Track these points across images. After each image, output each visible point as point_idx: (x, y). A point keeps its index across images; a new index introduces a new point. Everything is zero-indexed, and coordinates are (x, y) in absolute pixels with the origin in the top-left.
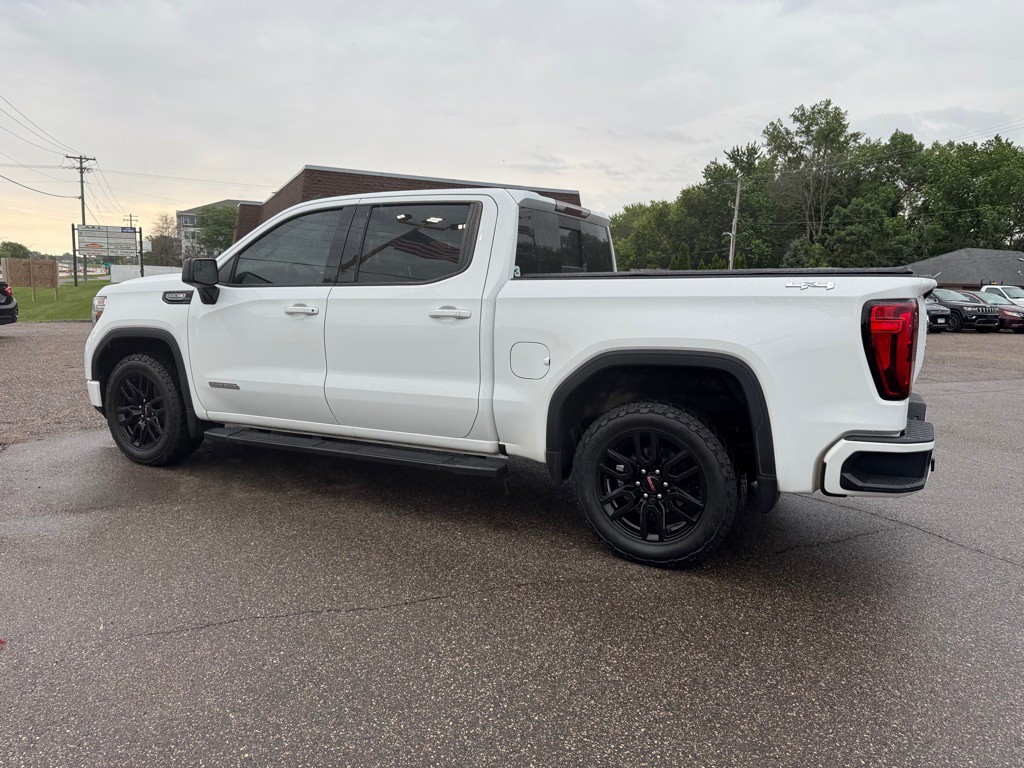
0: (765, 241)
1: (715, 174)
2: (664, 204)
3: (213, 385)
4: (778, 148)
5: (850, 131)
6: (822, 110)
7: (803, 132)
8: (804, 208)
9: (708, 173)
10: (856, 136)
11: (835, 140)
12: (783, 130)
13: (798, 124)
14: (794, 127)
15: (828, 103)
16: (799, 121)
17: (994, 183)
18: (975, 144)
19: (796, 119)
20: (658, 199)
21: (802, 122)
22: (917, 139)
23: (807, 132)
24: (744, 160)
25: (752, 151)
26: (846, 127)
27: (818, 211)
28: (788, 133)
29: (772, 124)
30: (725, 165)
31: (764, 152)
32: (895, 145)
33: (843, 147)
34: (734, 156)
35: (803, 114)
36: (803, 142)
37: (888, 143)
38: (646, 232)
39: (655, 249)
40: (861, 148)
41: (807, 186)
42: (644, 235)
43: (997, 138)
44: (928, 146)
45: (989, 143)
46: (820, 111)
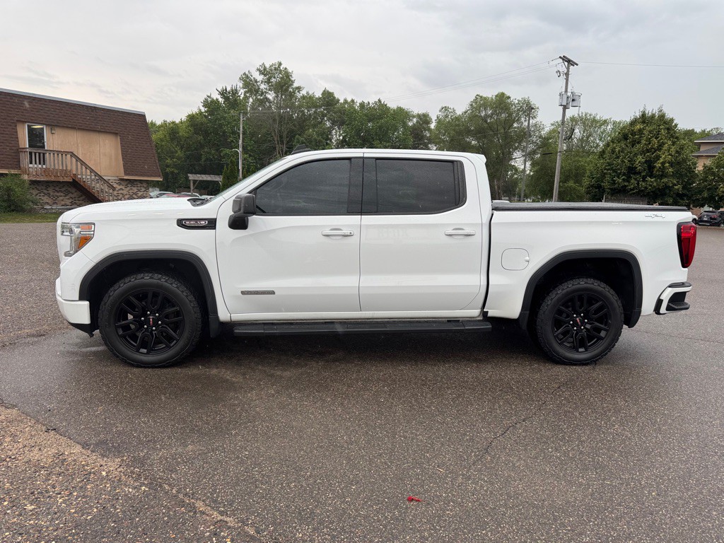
0: (250, 156)
1: (211, 105)
2: (173, 123)
3: (243, 293)
4: (250, 91)
5: (295, 85)
6: (277, 68)
7: (266, 82)
8: (273, 135)
9: (206, 104)
10: (299, 89)
11: (287, 90)
12: (252, 78)
13: (262, 77)
14: (260, 78)
15: (280, 64)
16: (263, 74)
17: (380, 127)
18: (369, 103)
19: (261, 73)
20: (169, 120)
21: (265, 75)
22: (336, 96)
23: (268, 81)
24: (230, 97)
25: (235, 92)
26: (293, 82)
27: (281, 137)
28: (256, 82)
29: (245, 74)
30: (217, 99)
31: (241, 93)
32: (324, 98)
33: (292, 95)
34: (223, 93)
35: (265, 69)
36: (266, 89)
37: (321, 96)
38: (163, 143)
39: (172, 158)
40: (304, 97)
41: (274, 120)
42: (162, 146)
43: (379, 100)
44: (342, 101)
45: (376, 103)
46: (275, 69)
